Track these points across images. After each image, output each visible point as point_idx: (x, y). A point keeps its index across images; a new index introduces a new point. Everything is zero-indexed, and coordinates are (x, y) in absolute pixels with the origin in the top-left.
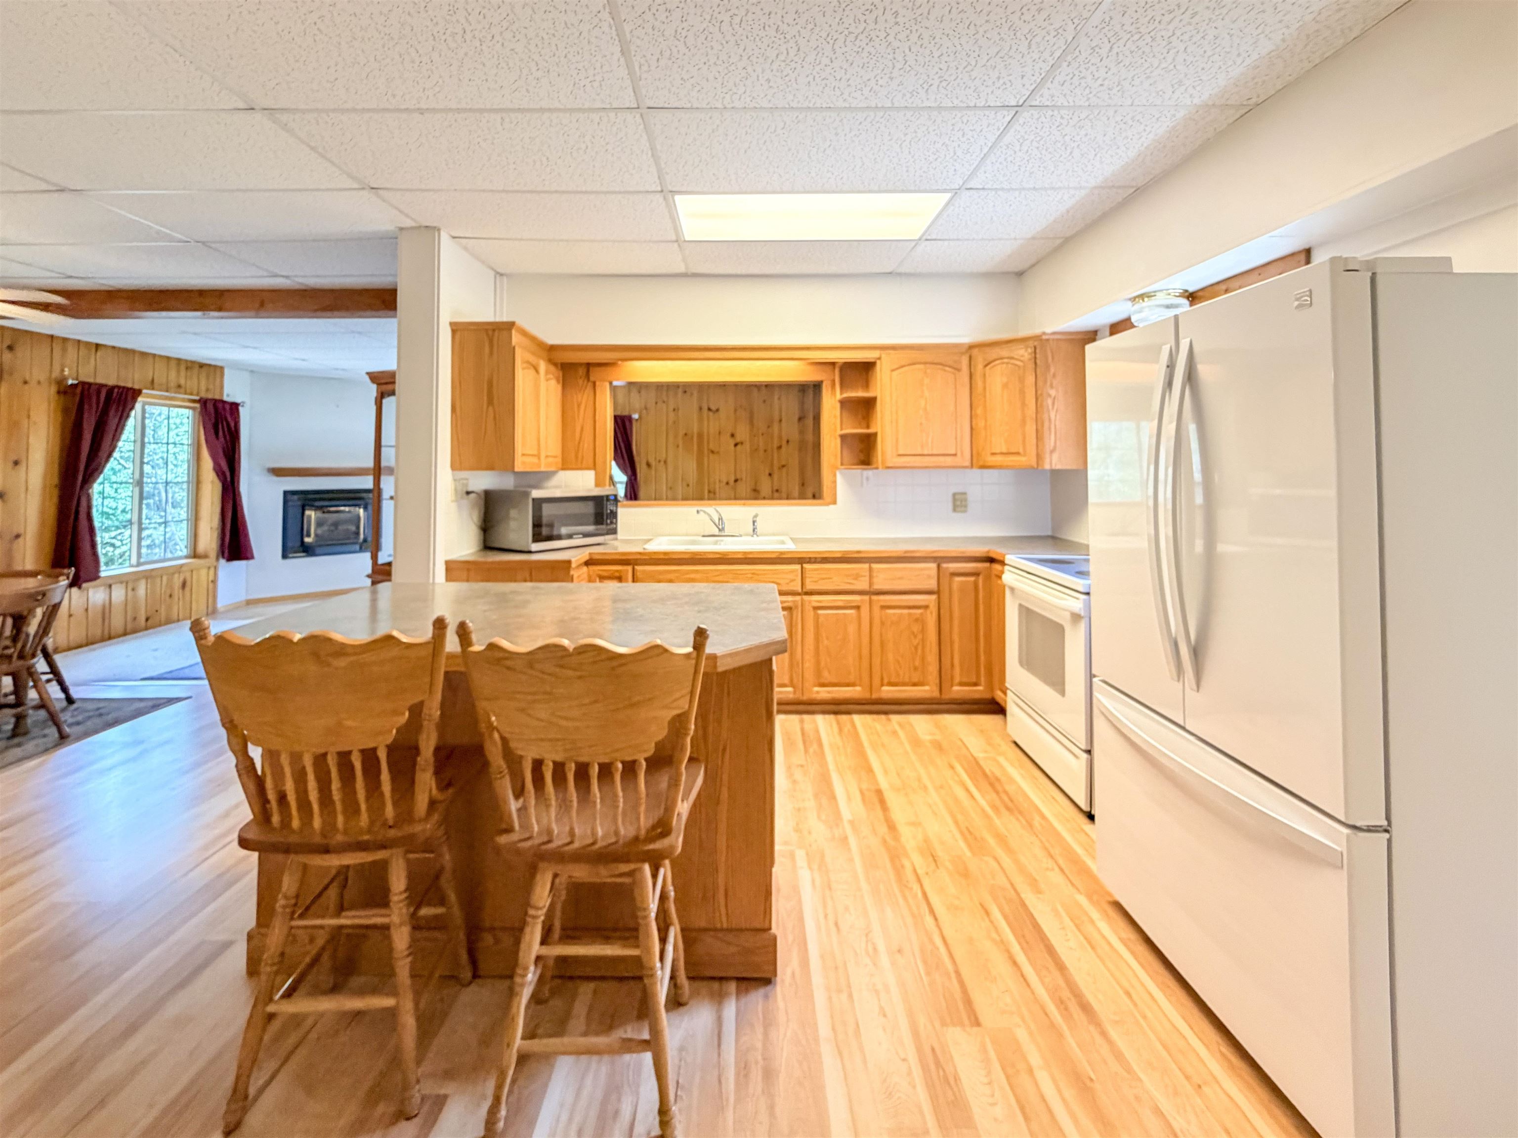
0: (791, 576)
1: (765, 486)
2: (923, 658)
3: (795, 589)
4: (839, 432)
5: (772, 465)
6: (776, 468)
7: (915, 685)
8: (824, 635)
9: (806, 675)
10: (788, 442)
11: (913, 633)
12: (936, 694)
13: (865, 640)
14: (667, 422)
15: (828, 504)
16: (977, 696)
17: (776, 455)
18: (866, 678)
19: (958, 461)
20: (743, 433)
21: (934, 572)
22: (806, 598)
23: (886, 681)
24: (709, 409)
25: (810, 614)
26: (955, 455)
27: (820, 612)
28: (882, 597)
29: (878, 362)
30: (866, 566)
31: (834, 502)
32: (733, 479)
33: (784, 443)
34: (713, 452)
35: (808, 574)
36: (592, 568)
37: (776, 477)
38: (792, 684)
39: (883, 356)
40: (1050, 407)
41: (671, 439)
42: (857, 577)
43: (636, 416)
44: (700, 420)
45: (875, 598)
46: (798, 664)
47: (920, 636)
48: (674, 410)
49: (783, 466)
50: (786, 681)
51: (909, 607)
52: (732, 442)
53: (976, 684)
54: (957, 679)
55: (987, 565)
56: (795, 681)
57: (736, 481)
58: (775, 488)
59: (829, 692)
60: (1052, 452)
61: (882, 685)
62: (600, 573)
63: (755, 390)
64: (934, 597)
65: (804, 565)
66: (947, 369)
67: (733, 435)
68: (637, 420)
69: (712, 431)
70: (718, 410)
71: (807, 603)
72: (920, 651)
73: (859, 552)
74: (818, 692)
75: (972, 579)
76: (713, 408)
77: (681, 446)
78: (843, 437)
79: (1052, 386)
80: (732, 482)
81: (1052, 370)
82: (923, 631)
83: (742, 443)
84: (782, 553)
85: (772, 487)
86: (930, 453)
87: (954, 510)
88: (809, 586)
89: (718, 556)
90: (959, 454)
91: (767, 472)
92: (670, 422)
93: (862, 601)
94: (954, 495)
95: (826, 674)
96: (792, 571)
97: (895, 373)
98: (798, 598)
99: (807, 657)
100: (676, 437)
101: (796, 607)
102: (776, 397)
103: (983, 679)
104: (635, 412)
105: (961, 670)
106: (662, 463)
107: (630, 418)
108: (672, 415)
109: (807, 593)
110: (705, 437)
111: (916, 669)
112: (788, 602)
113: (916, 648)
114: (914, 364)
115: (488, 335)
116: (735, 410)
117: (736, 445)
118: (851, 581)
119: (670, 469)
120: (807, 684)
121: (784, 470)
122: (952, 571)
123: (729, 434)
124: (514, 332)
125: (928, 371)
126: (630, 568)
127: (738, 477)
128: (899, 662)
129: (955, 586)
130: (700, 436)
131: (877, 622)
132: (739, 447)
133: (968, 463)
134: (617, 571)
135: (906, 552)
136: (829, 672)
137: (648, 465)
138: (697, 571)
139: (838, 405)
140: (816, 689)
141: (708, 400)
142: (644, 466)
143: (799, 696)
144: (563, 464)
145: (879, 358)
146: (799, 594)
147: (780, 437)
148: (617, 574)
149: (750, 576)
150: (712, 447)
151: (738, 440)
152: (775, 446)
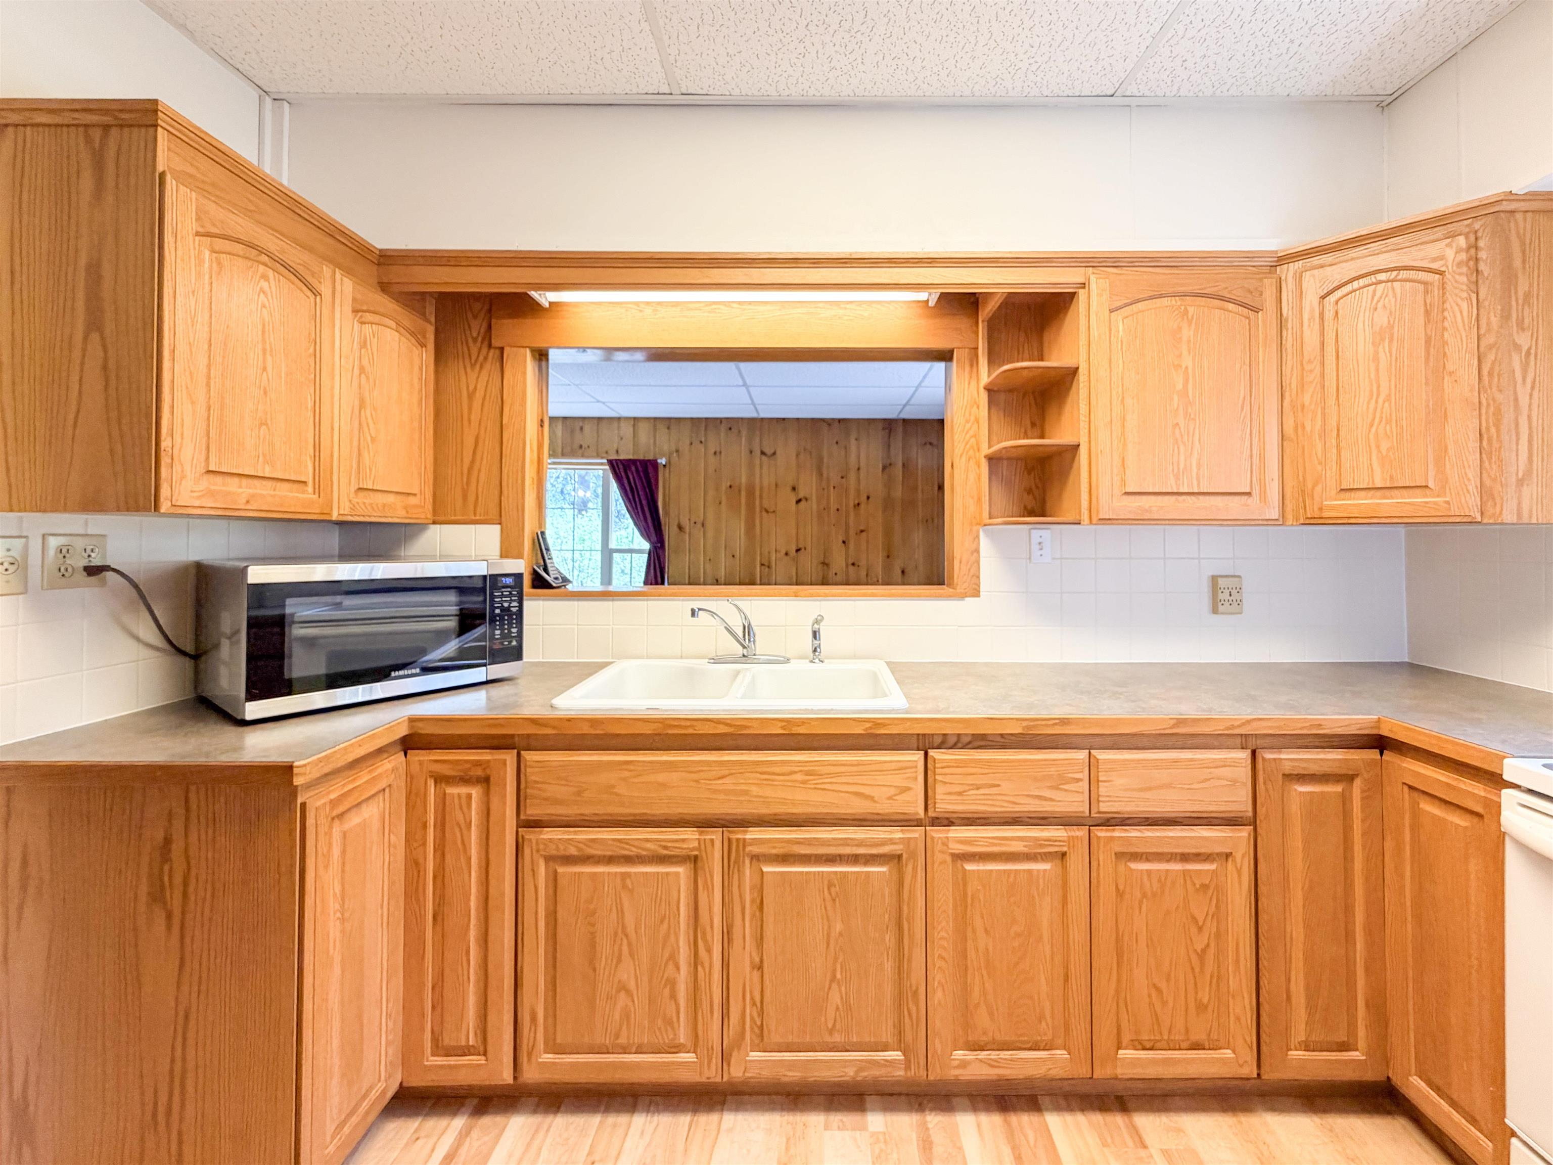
0: (899, 780)
1: (838, 561)
2: (1219, 978)
3: (910, 810)
4: (986, 450)
5: (847, 531)
6: (852, 532)
7: (1196, 1046)
8: (978, 923)
9: (937, 1022)
10: (868, 498)
11: (1194, 919)
12: (1250, 1070)
13: (1078, 934)
14: (706, 470)
15: (962, 596)
16: (1350, 1075)
17: (852, 518)
18: (1080, 1029)
19: (1251, 508)
20: (809, 485)
21: (1244, 773)
22: (937, 833)
23: (1126, 1039)
24: (763, 453)
25: (943, 873)
26: (1249, 494)
27: (969, 867)
28: (1118, 832)
29: (1082, 294)
30: (1082, 755)
31: (976, 593)
32: (794, 548)
33: (863, 499)
34: (767, 511)
35: (940, 776)
36: (418, 757)
37: (852, 546)
38: (901, 1045)
39: (1093, 279)
40: (1518, 375)
41: (711, 493)
42: (1059, 782)
43: (662, 461)
44: (751, 466)
45: (1101, 833)
46: (915, 993)
47: (1211, 927)
48: (715, 453)
49: (862, 531)
51: (1185, 858)
52: (793, 498)
53: (1344, 1047)
54: (1299, 1033)
55: (1374, 754)
56: (909, 1036)
57: (798, 550)
58: (850, 561)
59: (991, 1064)
60: (1520, 483)
61: (1119, 1048)
62: (438, 768)
63: (825, 428)
64: (1244, 832)
65: (932, 753)
66: (1231, 306)
67: (794, 489)
68: (664, 466)
69: (766, 483)
70: (774, 453)
71: (939, 847)
72: (1210, 965)
73: (1064, 722)
74: (964, 1064)
75: (1338, 788)
76: (769, 451)
77: (724, 501)
78: (992, 460)
79: (1521, 327)
80: (793, 552)
81: (1523, 286)
82: (1219, 914)
83: (806, 499)
84: (876, 723)
85: (847, 559)
86: (1186, 491)
87: (1215, 611)
88: (944, 804)
89: (722, 729)
90: (1256, 492)
91: (841, 539)
92: (711, 471)
93: (1071, 839)
94: (1214, 579)
95: (982, 1019)
96: (902, 768)
97: (1117, 316)
98: (916, 833)
99: (937, 977)
100: (717, 489)
101: (913, 855)
102: (853, 441)
103: (1361, 1033)
104: (662, 456)
105: (1311, 1008)
106: (699, 525)
107: (654, 464)
108: (712, 459)
109: (936, 822)
110: (757, 493)
111: (1201, 1008)
112: (891, 841)
113: (1202, 955)
114: (1161, 296)
115: (88, 140)
116: (798, 455)
117: (798, 501)
118: (1047, 793)
119: (710, 534)
120: (937, 1045)
121: (864, 534)
122: (1287, 768)
123: (789, 489)
124: (161, 135)
125: (1191, 310)
126: (509, 757)
127: (800, 546)
128: (1159, 990)
129: (1295, 808)
130: (750, 488)
131: (1106, 892)
132: (803, 503)
133: (1274, 514)
134: (478, 763)
135: (1181, 722)
136: (991, 1014)
137: (680, 528)
138: (671, 766)
139: (984, 397)
140: (959, 1054)
141: (761, 441)
142: (674, 528)
143: (917, 1073)
144: (435, 512)
145: (1083, 285)
146: (919, 823)
147: (858, 491)
148: (479, 772)
149: (799, 777)
150: (766, 504)
151: (801, 495)
152: (851, 504)
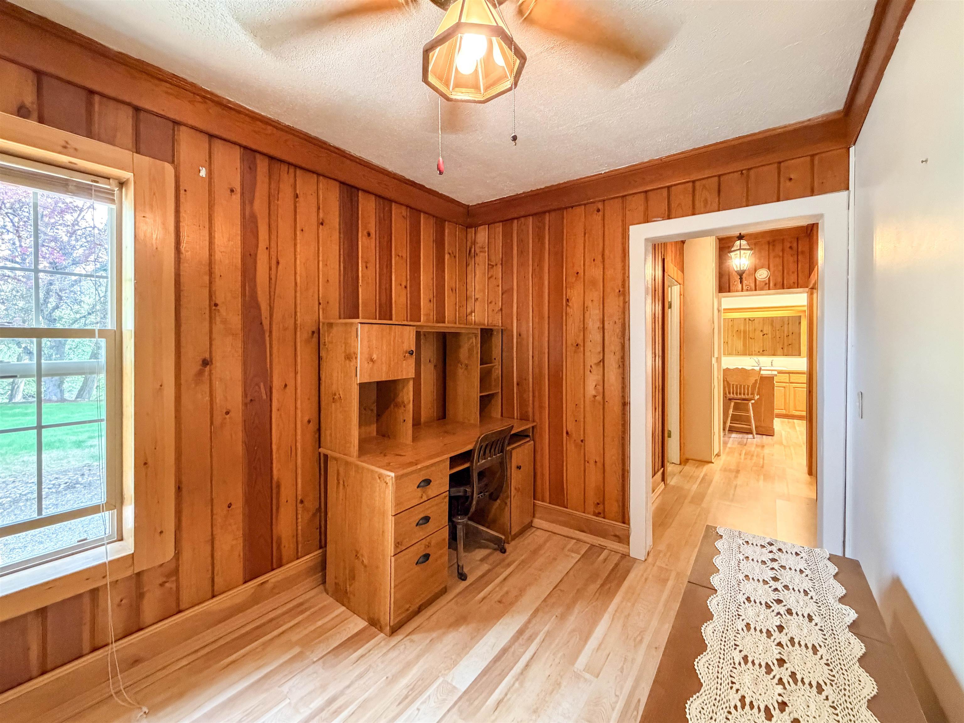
5: (783, 344)
6: (786, 344)
14: (728, 326)
17: (786, 339)
20: (768, 330)
27: (796, 389)
32: (762, 350)
33: (790, 333)
34: (752, 338)
37: (786, 349)
41: (730, 334)
50: (783, 408)
52: (761, 334)
56: (786, 408)
65: (791, 374)
67: (762, 331)
69: (751, 329)
74: (794, 413)
91: (781, 347)
92: (730, 326)
98: (788, 384)
100: (732, 331)
117: (763, 335)
123: (760, 331)
130: (745, 332)
143: (787, 413)
147: (788, 332)
150: (751, 336)
151: (765, 333)
152: (785, 335)
